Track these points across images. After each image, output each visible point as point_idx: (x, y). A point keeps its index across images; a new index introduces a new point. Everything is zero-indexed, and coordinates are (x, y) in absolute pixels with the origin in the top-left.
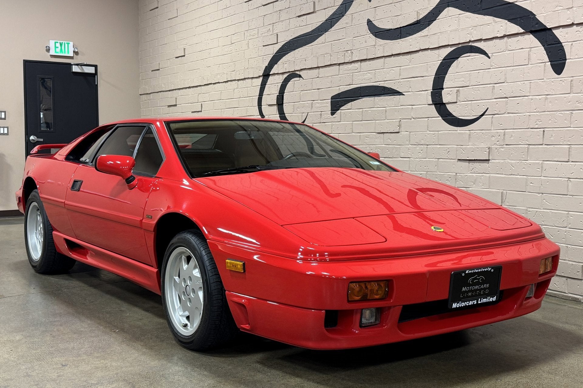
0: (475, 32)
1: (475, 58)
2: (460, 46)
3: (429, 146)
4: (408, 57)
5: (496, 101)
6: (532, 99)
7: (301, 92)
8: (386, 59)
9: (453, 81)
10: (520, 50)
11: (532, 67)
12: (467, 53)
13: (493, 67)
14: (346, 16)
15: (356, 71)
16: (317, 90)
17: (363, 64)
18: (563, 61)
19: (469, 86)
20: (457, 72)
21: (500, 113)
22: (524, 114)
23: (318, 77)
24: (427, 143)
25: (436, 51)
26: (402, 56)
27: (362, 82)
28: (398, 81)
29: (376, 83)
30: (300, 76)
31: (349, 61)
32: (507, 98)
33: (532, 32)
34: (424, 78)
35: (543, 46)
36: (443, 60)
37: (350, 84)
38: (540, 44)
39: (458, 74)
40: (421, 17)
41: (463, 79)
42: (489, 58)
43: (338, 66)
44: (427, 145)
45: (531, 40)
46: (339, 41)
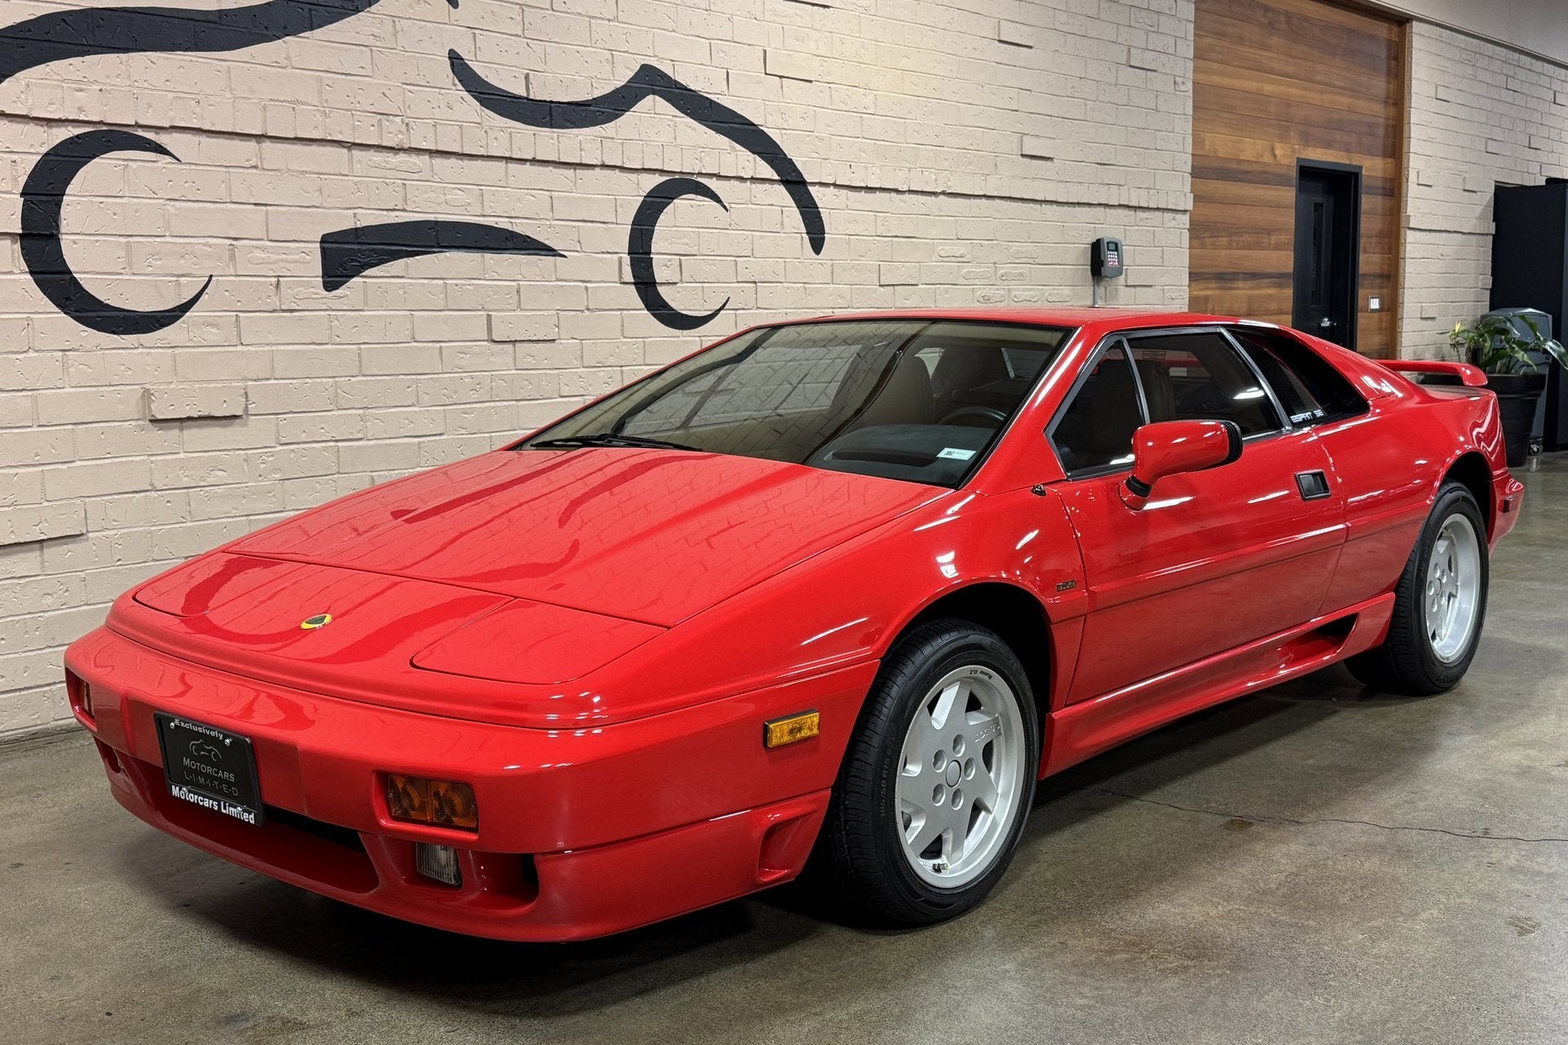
0: (708, 158)
1: (703, 205)
2: (677, 177)
3: (624, 368)
4: (570, 173)
5: (741, 287)
6: (788, 288)
7: (168, 202)
8: (509, 165)
9: (669, 242)
10: (769, 207)
11: (786, 237)
12: (690, 193)
13: (733, 227)
14: (368, 14)
15: (416, 176)
16: (253, 206)
17: (438, 161)
18: (822, 236)
19: (696, 255)
20: (675, 226)
21: (746, 307)
22: (779, 311)
23: (255, 167)
24: (623, 363)
25: (633, 176)
26: (554, 167)
27: (439, 209)
28: (548, 223)
29: (482, 218)
30: (160, 150)
31: (397, 145)
32: (755, 283)
33: (785, 182)
34: (610, 226)
35: (798, 207)
36: (645, 197)
37: (397, 208)
38: (794, 205)
39: (675, 229)
40: (597, 94)
41: (686, 241)
42: (727, 210)
43: (346, 150)
44: (621, 366)
45: (781, 194)
46: (344, 77)
